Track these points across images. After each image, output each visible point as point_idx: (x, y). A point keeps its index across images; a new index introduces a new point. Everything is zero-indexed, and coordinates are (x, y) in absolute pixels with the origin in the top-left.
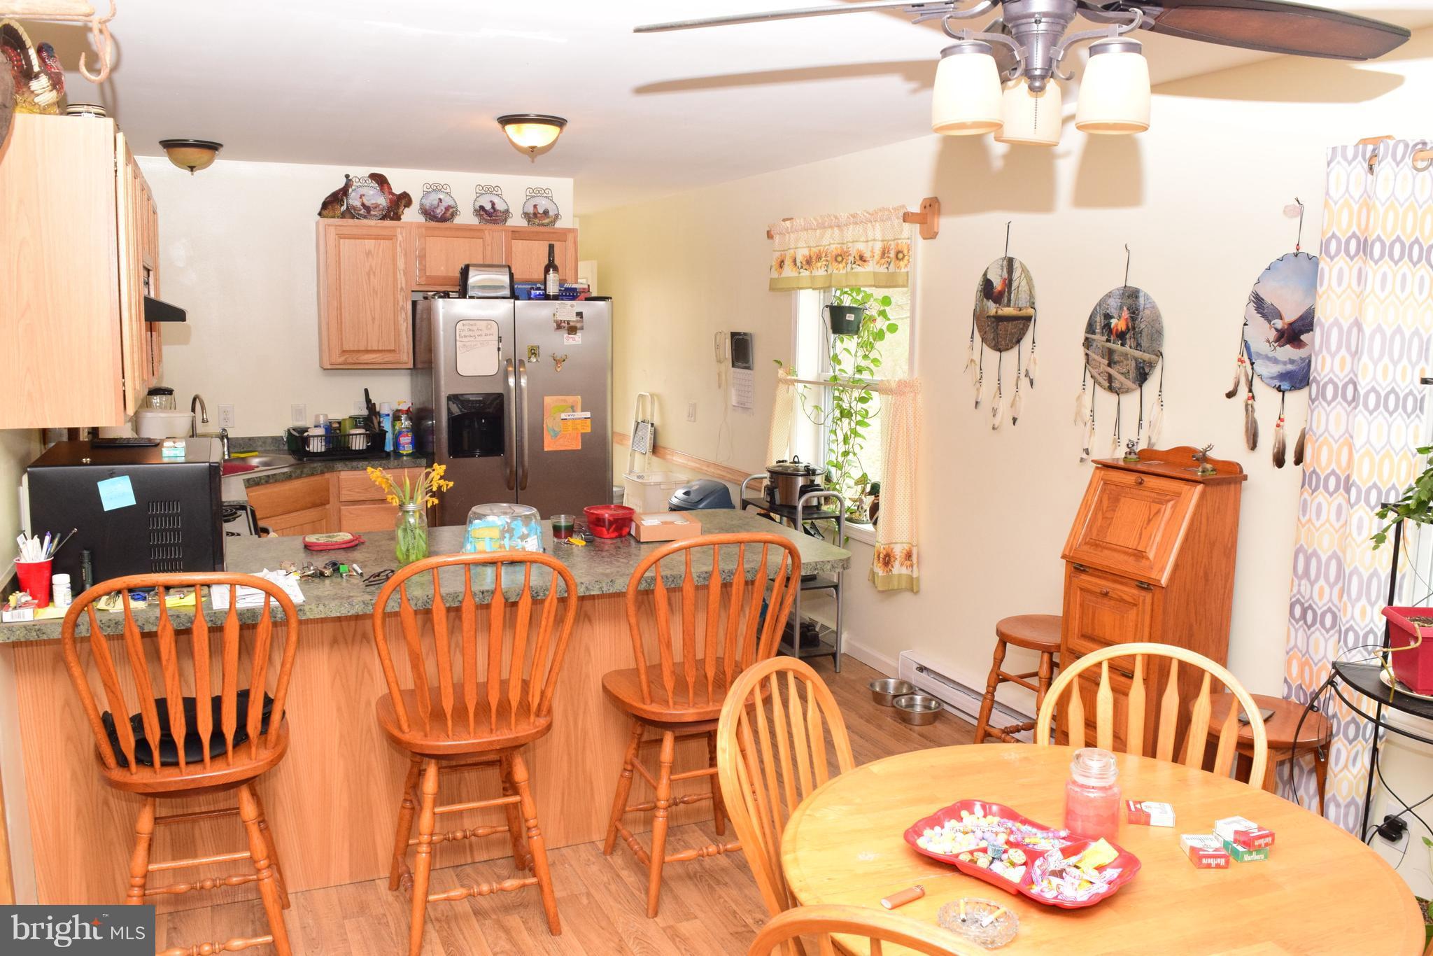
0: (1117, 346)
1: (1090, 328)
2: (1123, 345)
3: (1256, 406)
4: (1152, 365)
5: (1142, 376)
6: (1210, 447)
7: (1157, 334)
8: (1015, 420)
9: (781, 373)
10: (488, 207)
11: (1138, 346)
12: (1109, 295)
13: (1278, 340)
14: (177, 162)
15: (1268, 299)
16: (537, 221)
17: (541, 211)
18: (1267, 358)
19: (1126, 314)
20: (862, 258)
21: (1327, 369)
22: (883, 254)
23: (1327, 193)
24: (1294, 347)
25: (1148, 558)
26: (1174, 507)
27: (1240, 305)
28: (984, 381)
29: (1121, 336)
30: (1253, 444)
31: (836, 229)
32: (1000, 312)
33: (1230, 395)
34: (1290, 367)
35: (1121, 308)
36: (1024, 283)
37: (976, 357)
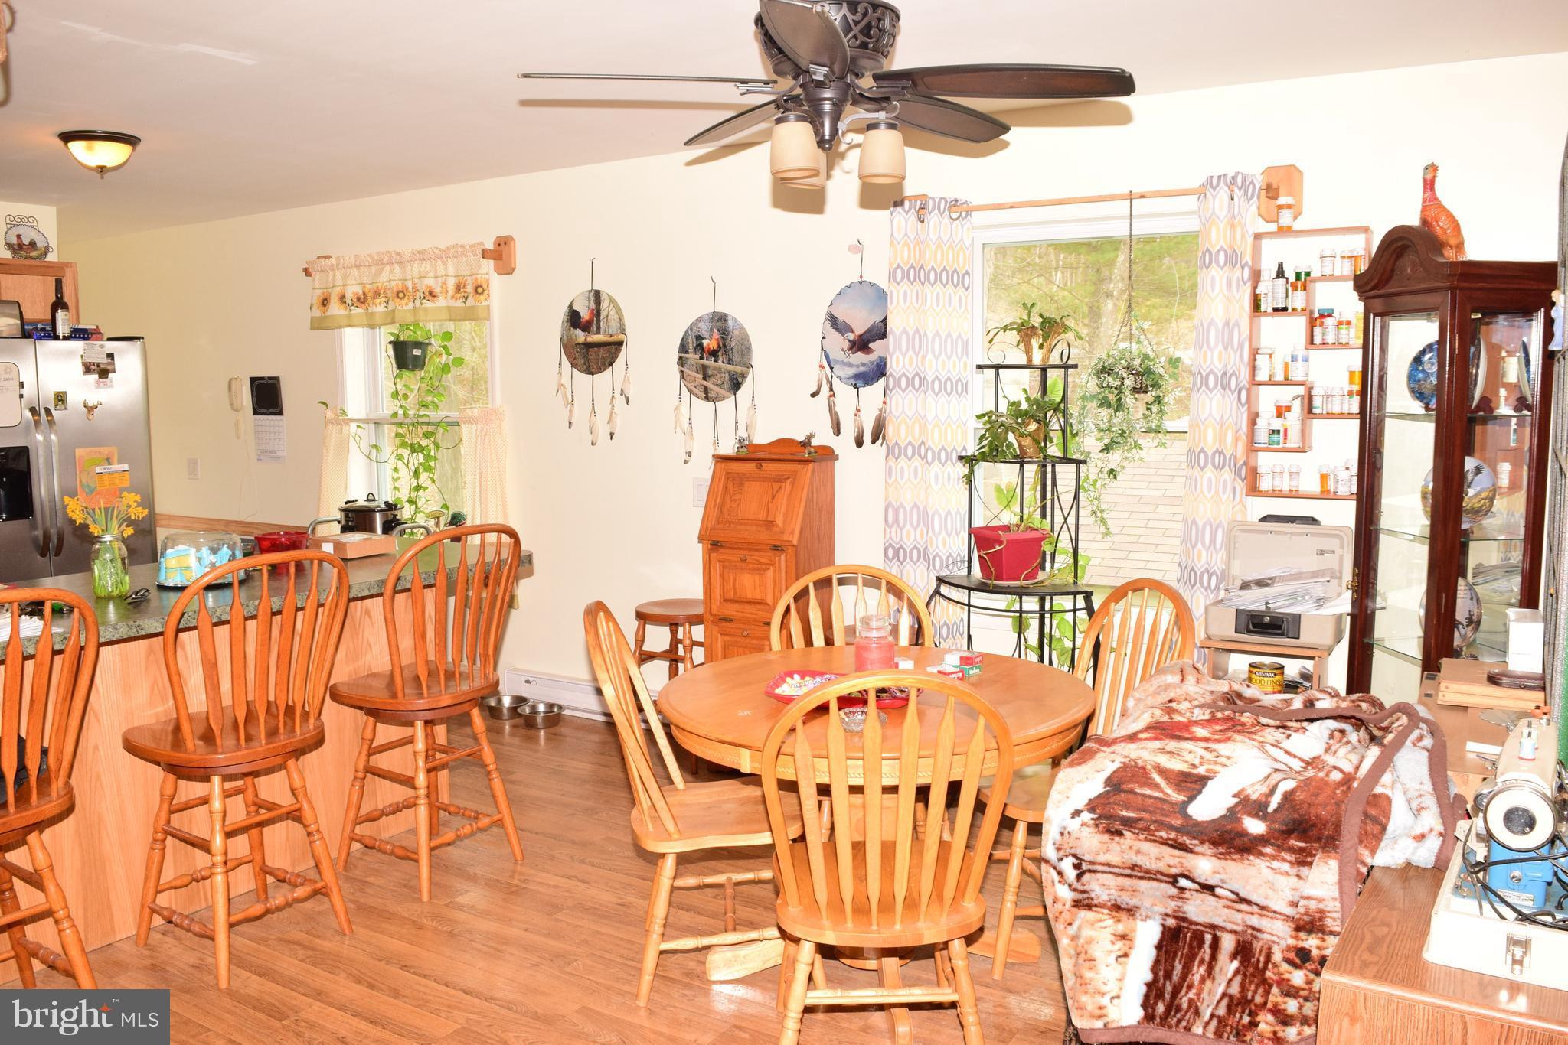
0: (711, 362)
1: (683, 348)
2: (715, 361)
3: (836, 400)
4: (744, 376)
5: (736, 385)
6: (812, 435)
7: (746, 350)
8: (612, 435)
9: (329, 414)
11: (730, 361)
12: (699, 320)
13: (851, 348)
15: (840, 317)
16: (23, 253)
17: (26, 242)
18: (844, 363)
19: (716, 335)
20: (431, 293)
21: (901, 365)
22: (458, 289)
23: (892, 235)
24: (864, 353)
25: (777, 526)
26: (793, 483)
27: (818, 324)
28: (575, 402)
29: (714, 354)
30: (838, 432)
31: (396, 265)
32: (589, 339)
33: (814, 395)
34: (862, 369)
35: (711, 330)
36: (613, 312)
37: (566, 380)
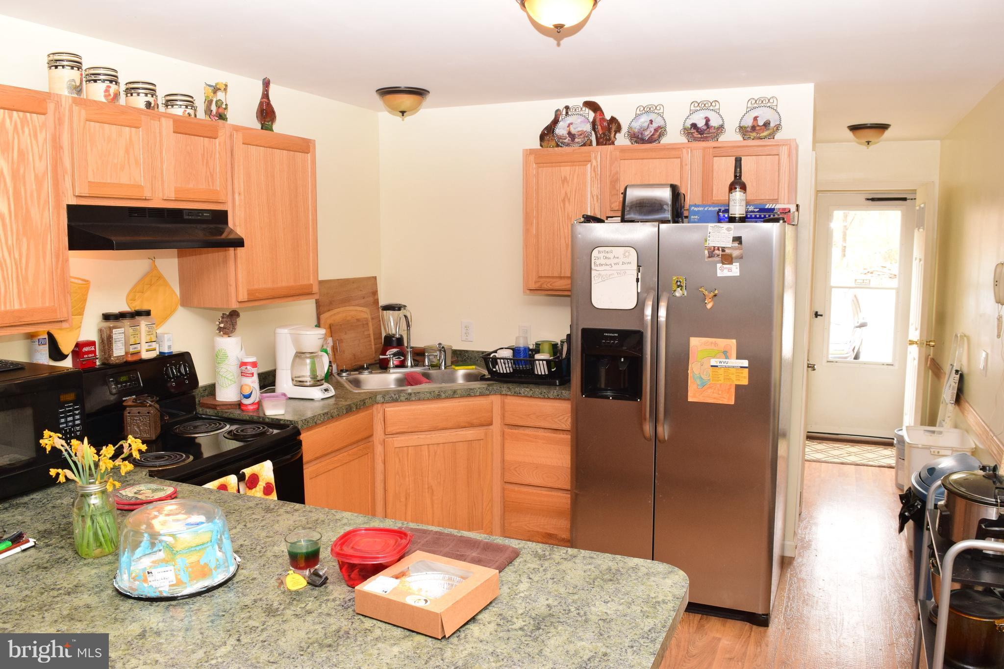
10: (701, 124)
14: (392, 109)
16: (754, 134)
17: (761, 123)
